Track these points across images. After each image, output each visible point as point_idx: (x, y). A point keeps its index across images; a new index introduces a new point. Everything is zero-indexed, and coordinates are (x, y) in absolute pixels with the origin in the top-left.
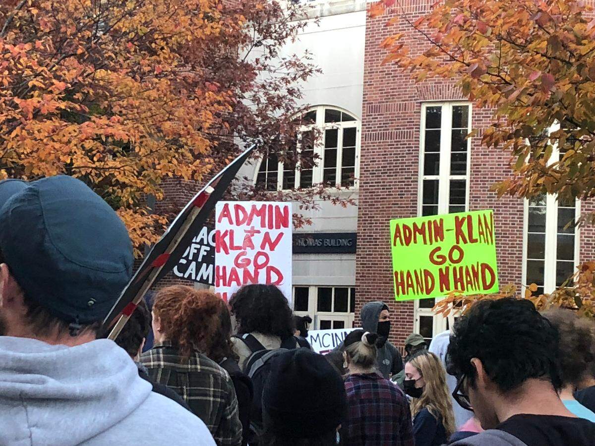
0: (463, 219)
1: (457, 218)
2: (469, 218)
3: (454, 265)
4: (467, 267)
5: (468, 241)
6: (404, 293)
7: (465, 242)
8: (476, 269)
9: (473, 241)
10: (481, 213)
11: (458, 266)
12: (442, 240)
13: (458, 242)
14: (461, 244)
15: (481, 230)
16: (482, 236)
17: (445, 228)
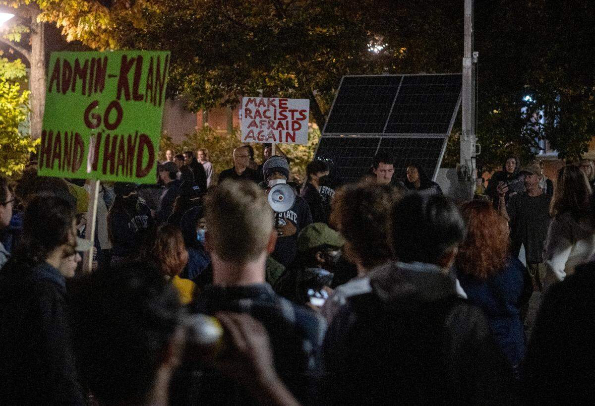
0: (132, 60)
1: (124, 58)
2: (140, 59)
3: (107, 132)
4: (122, 137)
5: (131, 97)
6: (48, 166)
7: (128, 98)
8: (133, 142)
9: (138, 97)
10: (155, 54)
11: (112, 133)
12: (101, 91)
13: (119, 97)
14: (122, 102)
15: (150, 82)
16: (149, 91)
17: (109, 72)
